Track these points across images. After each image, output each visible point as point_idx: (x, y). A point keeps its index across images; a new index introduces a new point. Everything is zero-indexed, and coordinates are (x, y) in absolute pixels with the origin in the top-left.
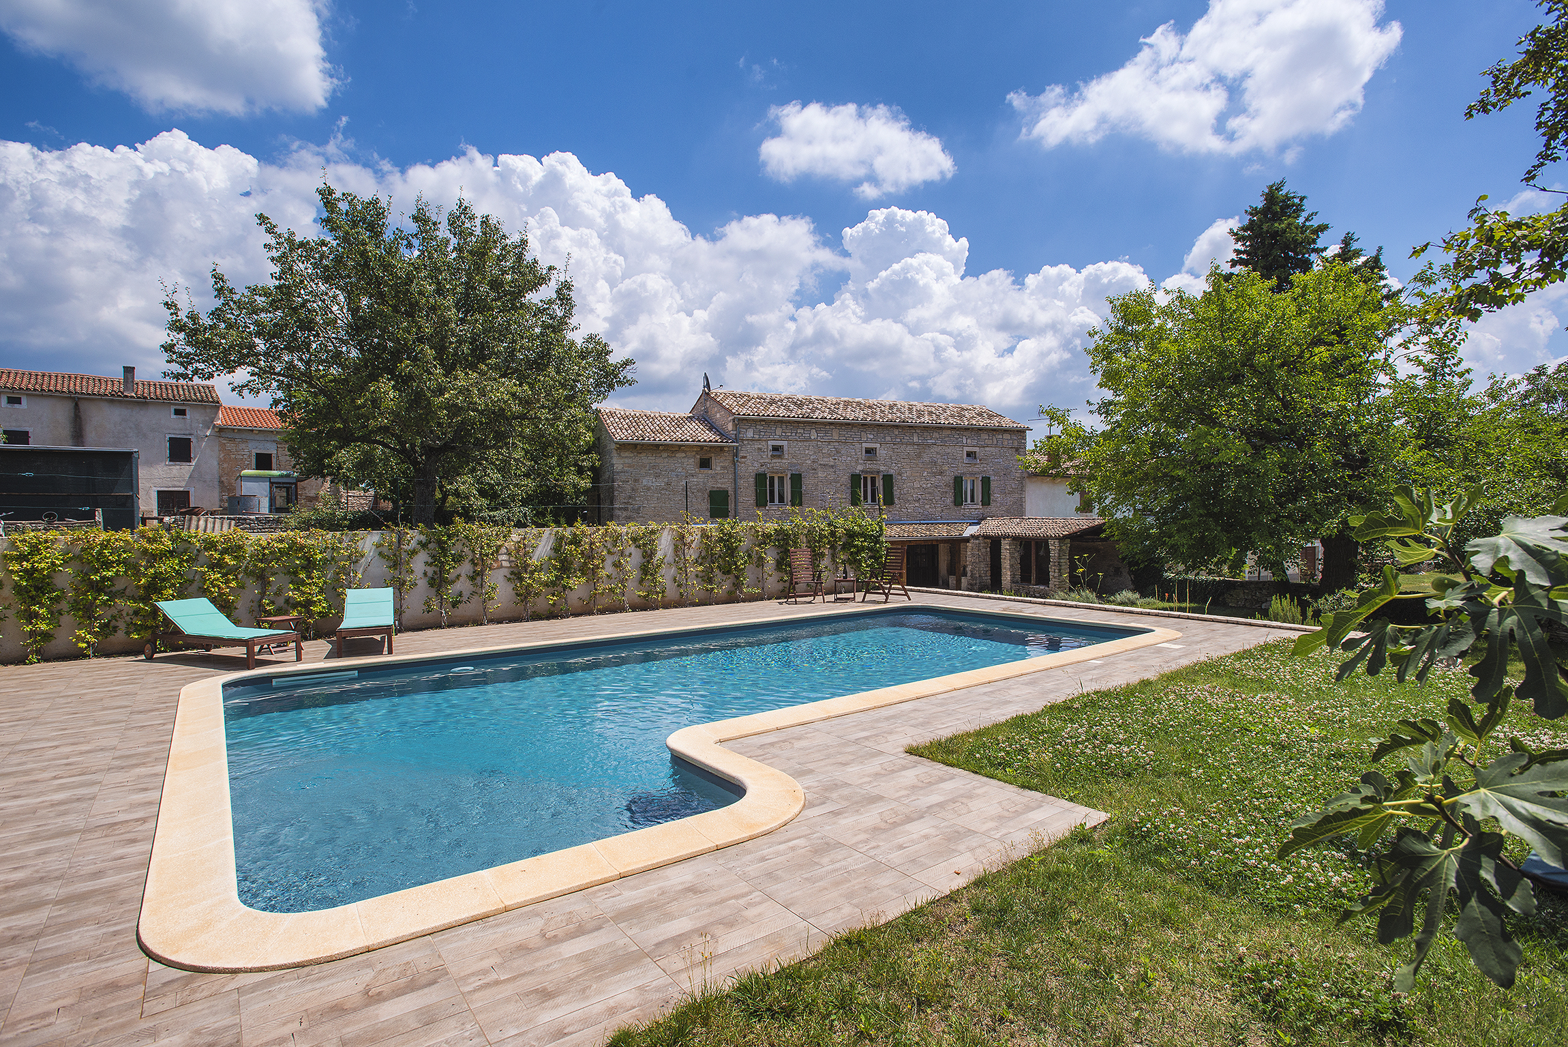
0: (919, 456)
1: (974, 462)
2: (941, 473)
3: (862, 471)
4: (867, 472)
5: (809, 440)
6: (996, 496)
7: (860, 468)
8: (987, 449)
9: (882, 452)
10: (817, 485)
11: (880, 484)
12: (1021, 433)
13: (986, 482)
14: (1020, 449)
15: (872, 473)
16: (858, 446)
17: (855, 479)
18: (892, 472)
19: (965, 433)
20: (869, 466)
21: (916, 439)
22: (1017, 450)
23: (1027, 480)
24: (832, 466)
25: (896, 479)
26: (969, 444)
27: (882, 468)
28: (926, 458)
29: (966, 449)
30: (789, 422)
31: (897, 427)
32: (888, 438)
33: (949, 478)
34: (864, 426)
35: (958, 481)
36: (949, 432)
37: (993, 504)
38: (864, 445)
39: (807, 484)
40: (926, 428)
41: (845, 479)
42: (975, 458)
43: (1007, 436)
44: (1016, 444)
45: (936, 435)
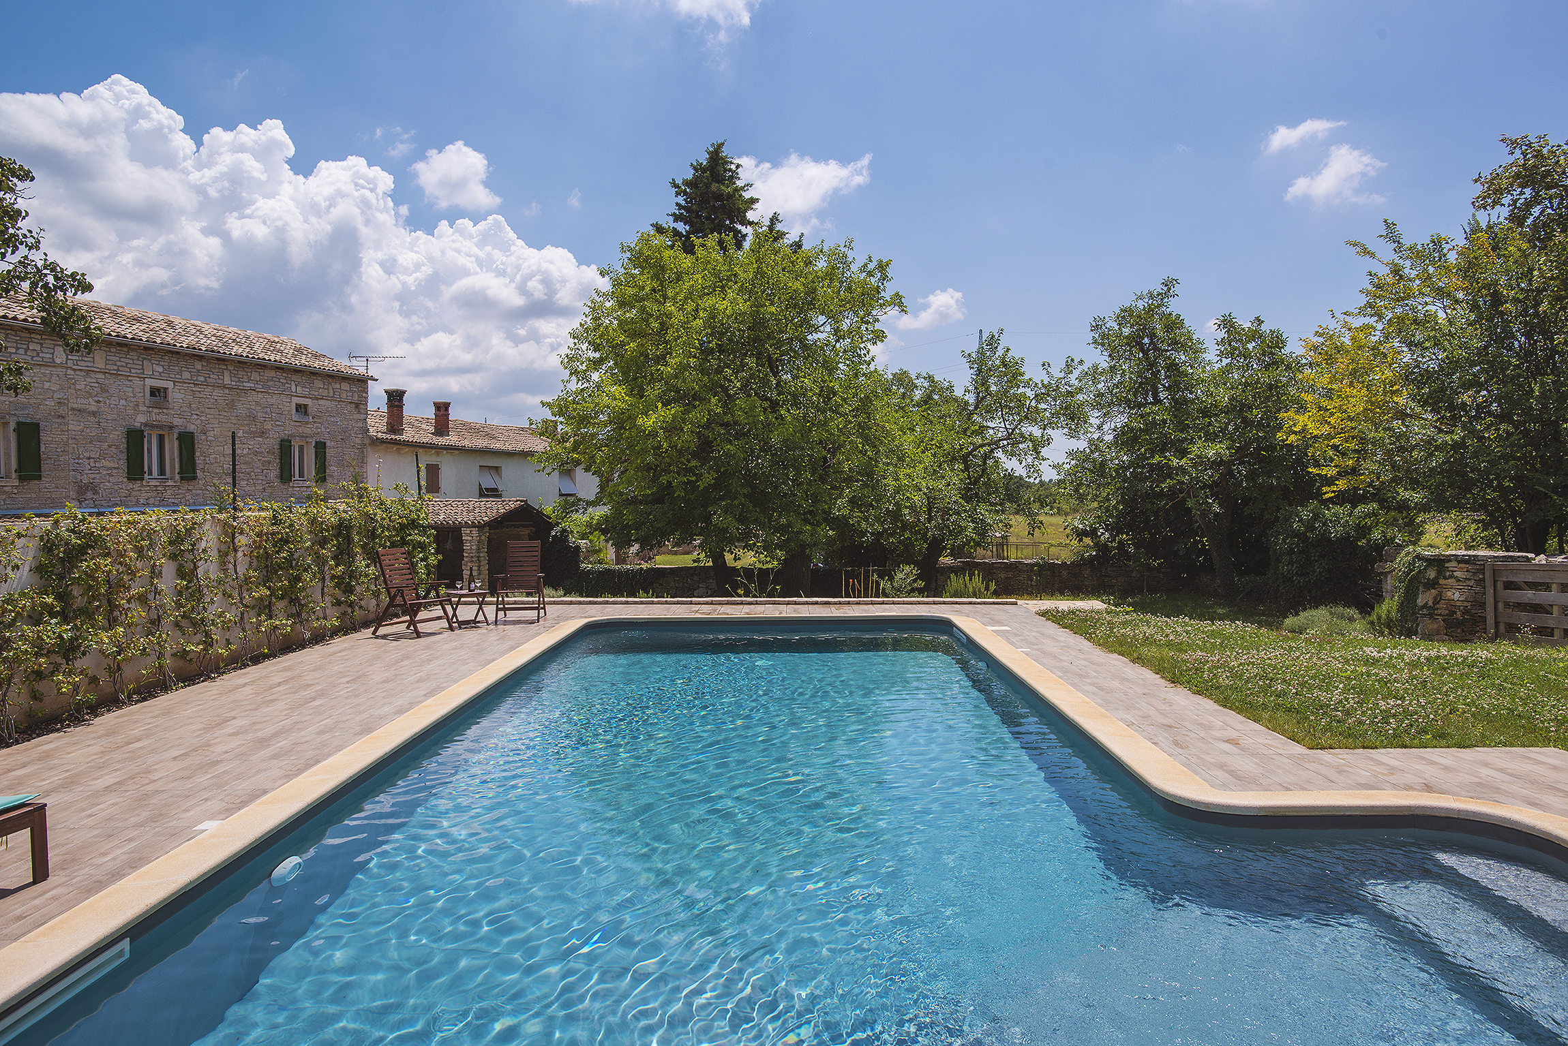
0: (231, 406)
1: (305, 419)
2: (263, 434)
3: (146, 425)
4: (153, 426)
5: (52, 364)
6: (332, 469)
7: (142, 418)
8: (321, 402)
9: (176, 396)
10: (67, 444)
11: (172, 448)
12: (362, 382)
13: (320, 448)
14: (360, 405)
15: (161, 427)
16: (137, 382)
17: (135, 438)
18: (192, 428)
19: (294, 377)
20: (157, 416)
21: (227, 380)
22: (357, 406)
23: (369, 449)
24: (94, 414)
25: (200, 438)
26: (299, 392)
27: (177, 421)
28: (242, 409)
29: (296, 400)
30: (11, 328)
31: (200, 358)
32: (186, 375)
33: (272, 442)
34: (149, 350)
35: (285, 448)
36: (272, 373)
37: (329, 480)
38: (149, 382)
39: (50, 440)
40: (242, 364)
41: (117, 436)
42: (306, 413)
43: (345, 386)
44: (356, 398)
45: (255, 376)
